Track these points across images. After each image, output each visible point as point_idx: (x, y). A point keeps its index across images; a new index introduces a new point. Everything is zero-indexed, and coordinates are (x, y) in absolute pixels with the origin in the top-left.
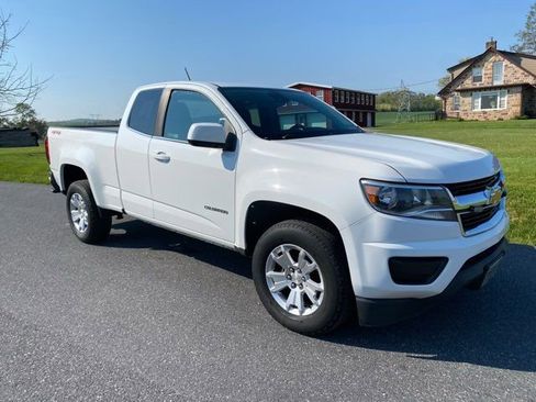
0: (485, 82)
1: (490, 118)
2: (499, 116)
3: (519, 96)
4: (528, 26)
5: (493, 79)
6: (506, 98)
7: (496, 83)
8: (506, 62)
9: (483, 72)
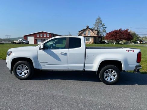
0: (86, 35)
1: (87, 43)
2: (89, 43)
3: (93, 39)
4: (96, 23)
5: (88, 34)
6: (90, 39)
7: (89, 36)
8: (91, 31)
9: (86, 33)
